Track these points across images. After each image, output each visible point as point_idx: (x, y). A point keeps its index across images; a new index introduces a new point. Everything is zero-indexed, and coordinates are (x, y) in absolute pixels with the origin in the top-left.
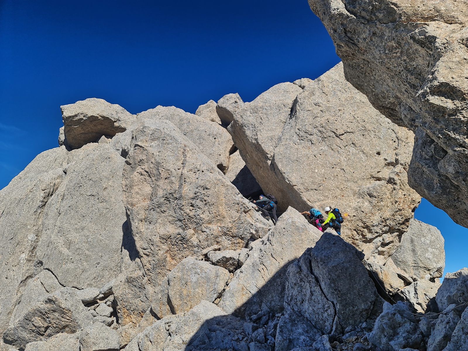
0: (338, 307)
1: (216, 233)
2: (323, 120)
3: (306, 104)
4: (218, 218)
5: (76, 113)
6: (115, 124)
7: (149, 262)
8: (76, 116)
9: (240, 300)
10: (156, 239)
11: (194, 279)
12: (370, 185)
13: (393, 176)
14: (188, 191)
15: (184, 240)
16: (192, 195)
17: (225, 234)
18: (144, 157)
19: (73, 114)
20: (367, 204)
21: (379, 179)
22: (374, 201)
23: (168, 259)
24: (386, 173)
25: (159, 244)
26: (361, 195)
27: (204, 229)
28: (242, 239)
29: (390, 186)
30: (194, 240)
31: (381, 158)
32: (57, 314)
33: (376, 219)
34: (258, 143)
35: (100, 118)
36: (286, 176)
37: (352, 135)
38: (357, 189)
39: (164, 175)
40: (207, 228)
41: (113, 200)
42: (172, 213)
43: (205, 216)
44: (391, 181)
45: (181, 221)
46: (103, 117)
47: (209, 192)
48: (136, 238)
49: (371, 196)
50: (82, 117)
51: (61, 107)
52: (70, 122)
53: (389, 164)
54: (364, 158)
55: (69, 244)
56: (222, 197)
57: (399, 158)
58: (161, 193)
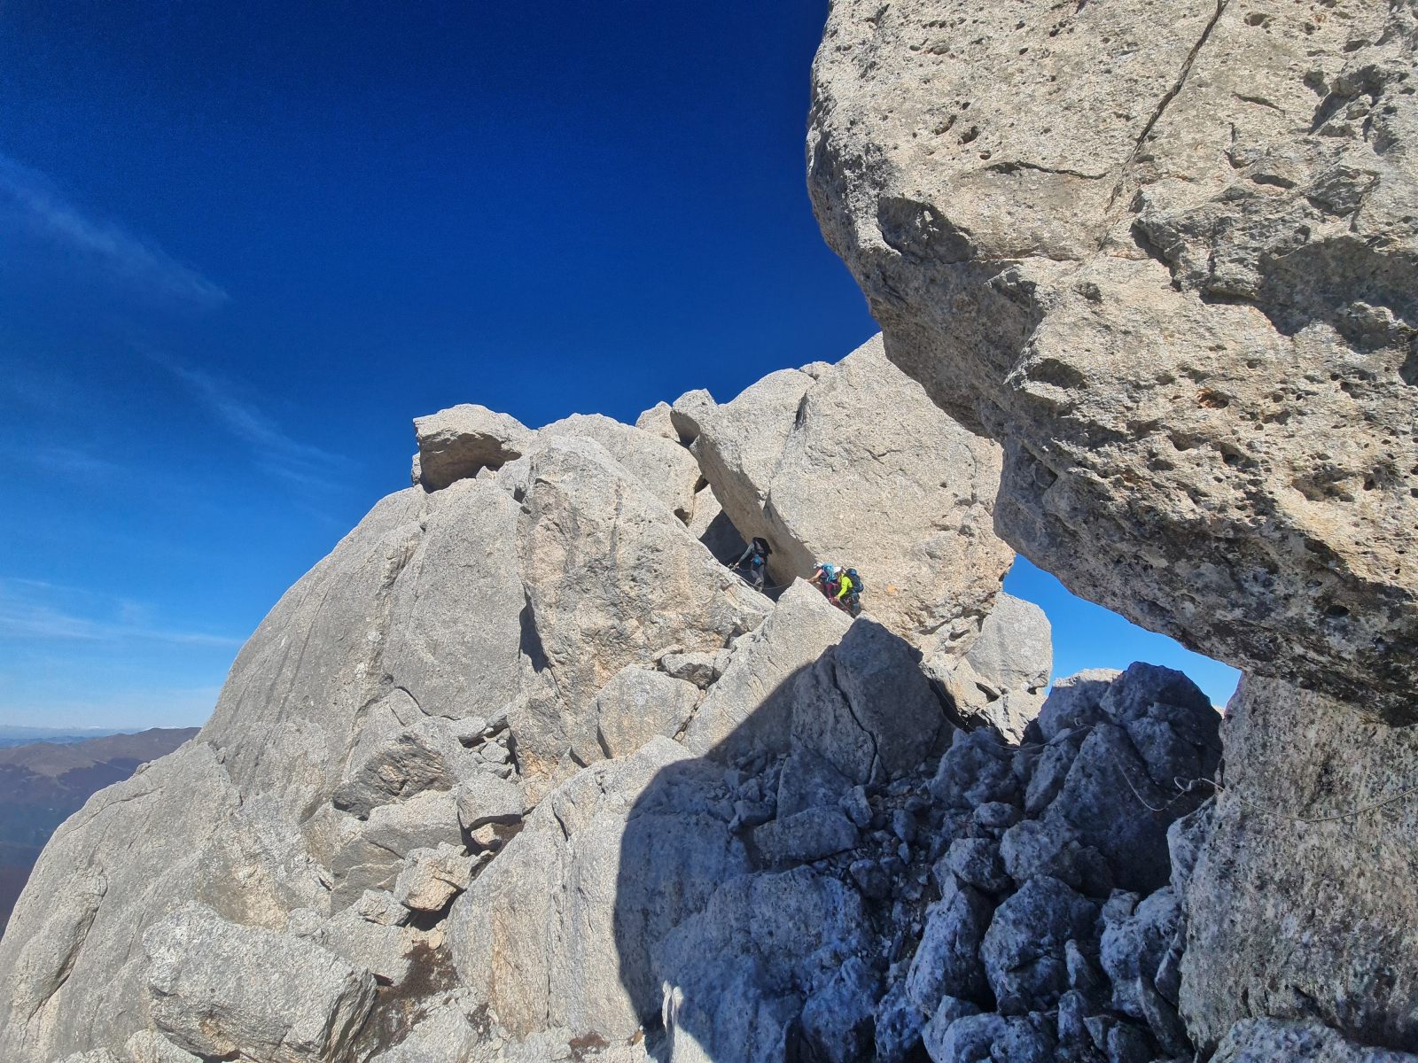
0: (880, 740)
1: (675, 625)
2: (851, 431)
3: (823, 405)
4: (679, 599)
5: (439, 430)
6: (503, 445)
7: (565, 673)
8: (439, 434)
9: (717, 734)
10: (576, 636)
11: (641, 702)
12: (929, 538)
13: (967, 522)
14: (626, 554)
15: (621, 636)
16: (632, 562)
17: (691, 626)
18: (552, 500)
19: (434, 432)
20: (925, 569)
21: (945, 528)
22: (938, 565)
23: (597, 668)
24: (957, 517)
25: (580, 644)
26: (914, 555)
27: (655, 619)
28: (719, 633)
29: (964, 538)
30: (639, 637)
31: (948, 493)
32: (419, 761)
33: (940, 595)
34: (742, 471)
35: (477, 436)
36: (790, 526)
37: (898, 456)
38: (908, 545)
39: (585, 529)
40: (661, 616)
41: (502, 572)
42: (600, 592)
43: (656, 597)
44: (964, 531)
45: (615, 605)
46: (483, 435)
47: (662, 556)
48: (542, 636)
49: (932, 556)
50: (448, 436)
51: (414, 420)
52: (429, 446)
53: (961, 503)
54: (920, 493)
55: (434, 647)
56: (683, 565)
57: (977, 492)
58: (580, 559)
